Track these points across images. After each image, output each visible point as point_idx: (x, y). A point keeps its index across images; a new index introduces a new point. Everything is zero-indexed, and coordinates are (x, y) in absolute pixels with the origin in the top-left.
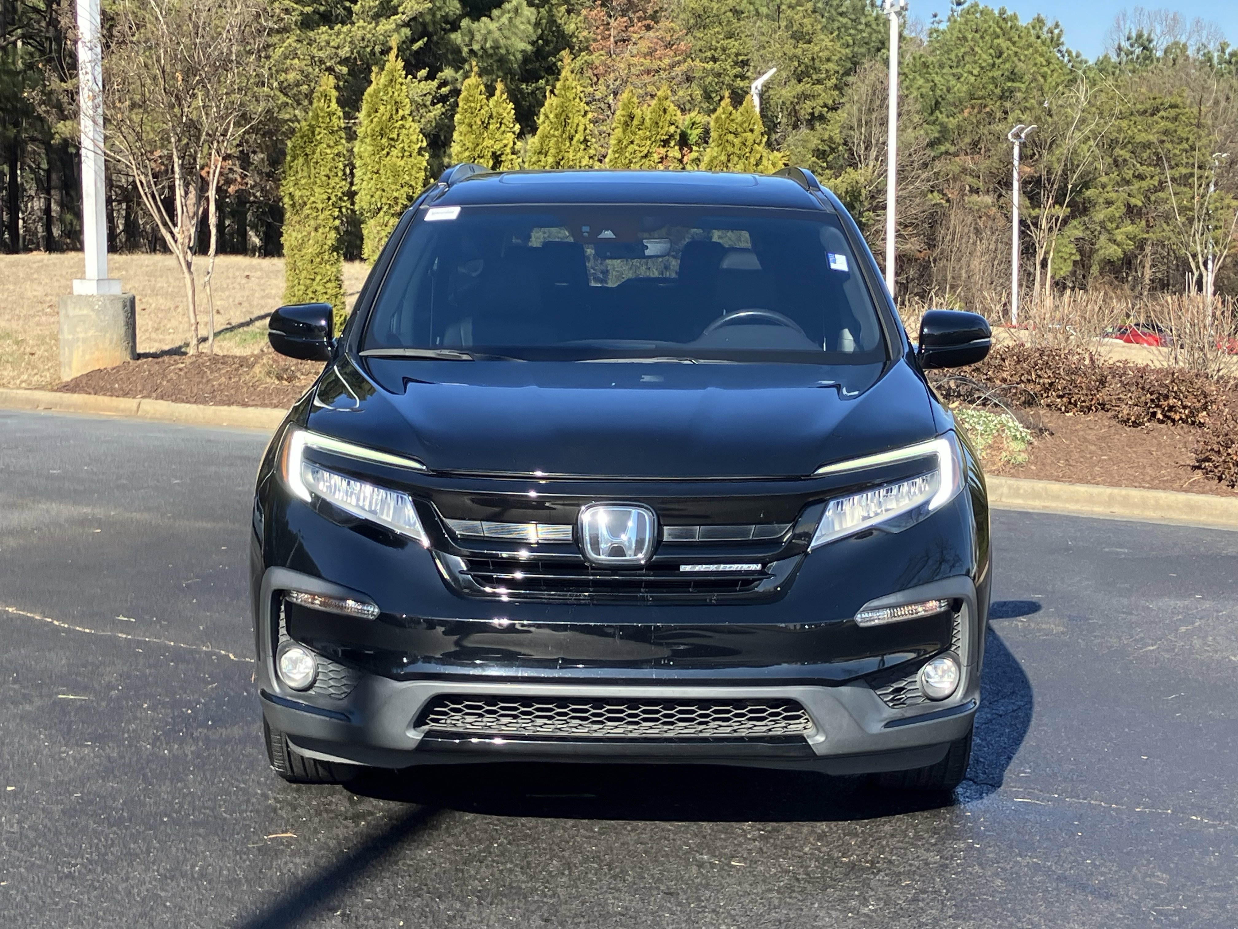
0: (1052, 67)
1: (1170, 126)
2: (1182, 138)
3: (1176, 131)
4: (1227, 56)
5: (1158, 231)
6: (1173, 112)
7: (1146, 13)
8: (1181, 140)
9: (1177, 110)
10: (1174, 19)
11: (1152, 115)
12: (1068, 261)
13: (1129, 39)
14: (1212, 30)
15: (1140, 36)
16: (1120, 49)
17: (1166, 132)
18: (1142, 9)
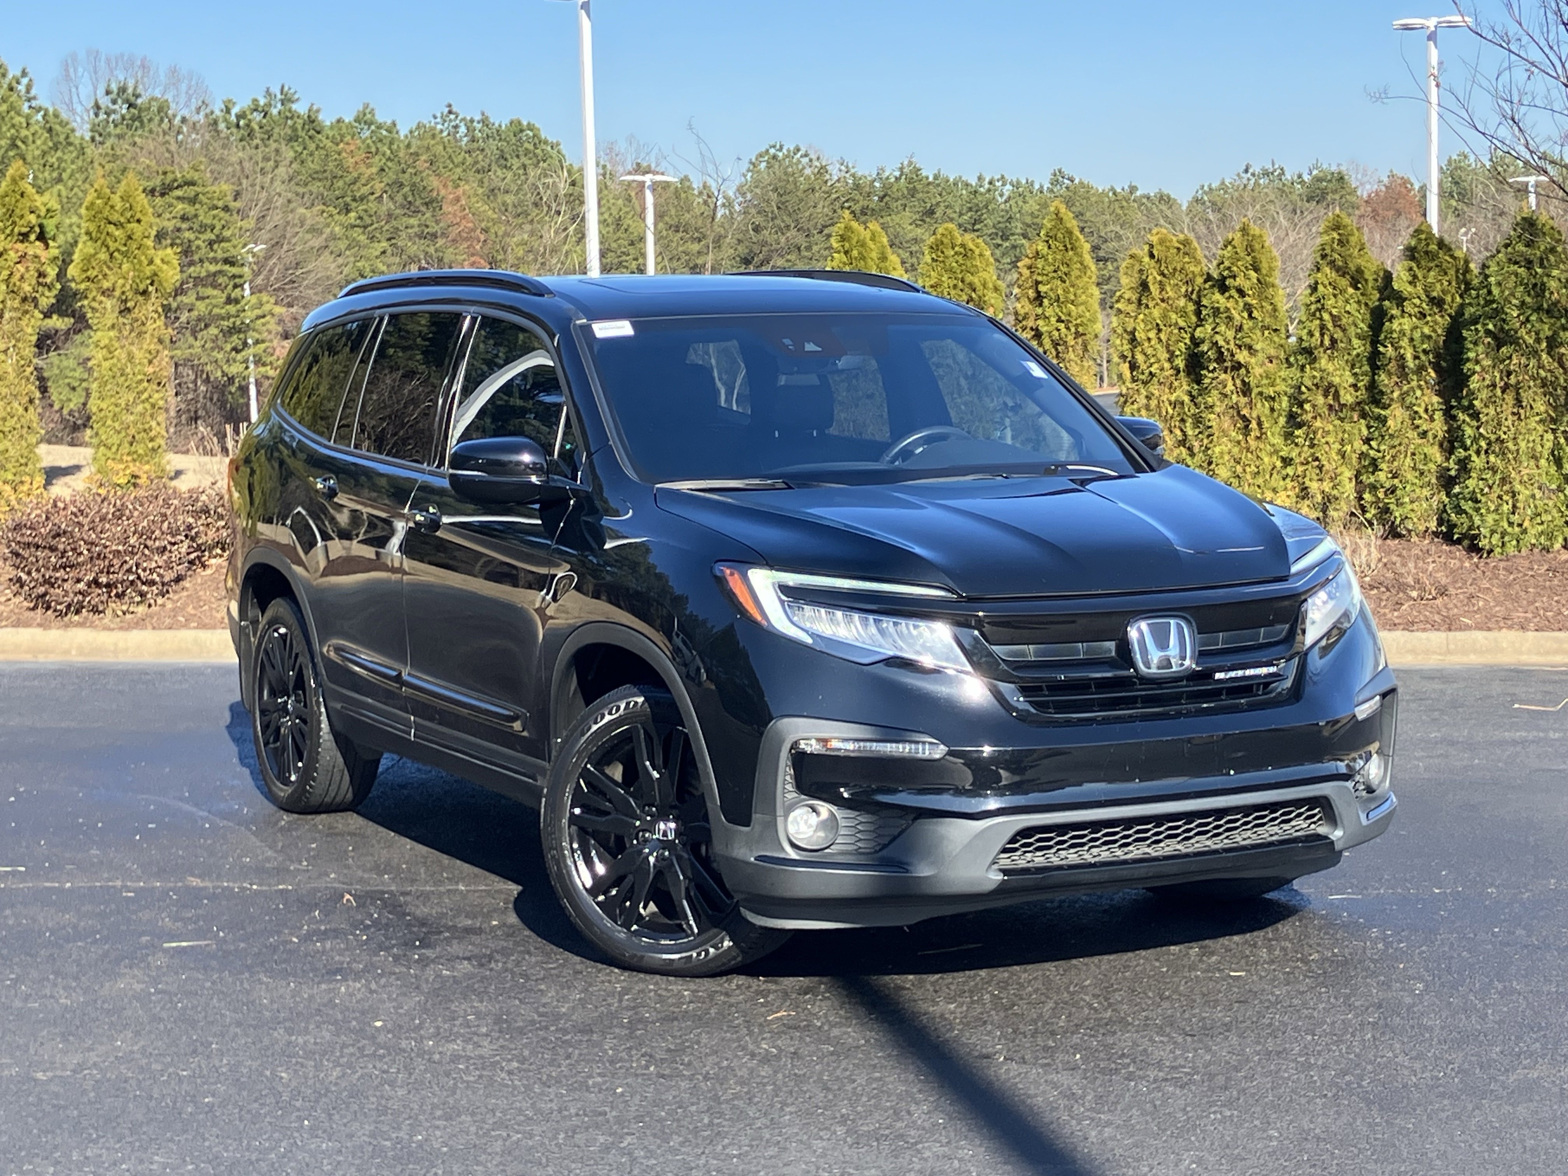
0: (32, 130)
1: (190, 210)
2: (206, 225)
3: (196, 216)
4: (233, 118)
5: (183, 347)
6: (190, 191)
7: (103, 58)
8: (203, 228)
9: (196, 188)
10: (143, 66)
11: (163, 195)
12: (79, 389)
13: (108, 93)
14: (193, 83)
15: (123, 90)
16: (97, 107)
17: (184, 218)
18: (97, 52)
